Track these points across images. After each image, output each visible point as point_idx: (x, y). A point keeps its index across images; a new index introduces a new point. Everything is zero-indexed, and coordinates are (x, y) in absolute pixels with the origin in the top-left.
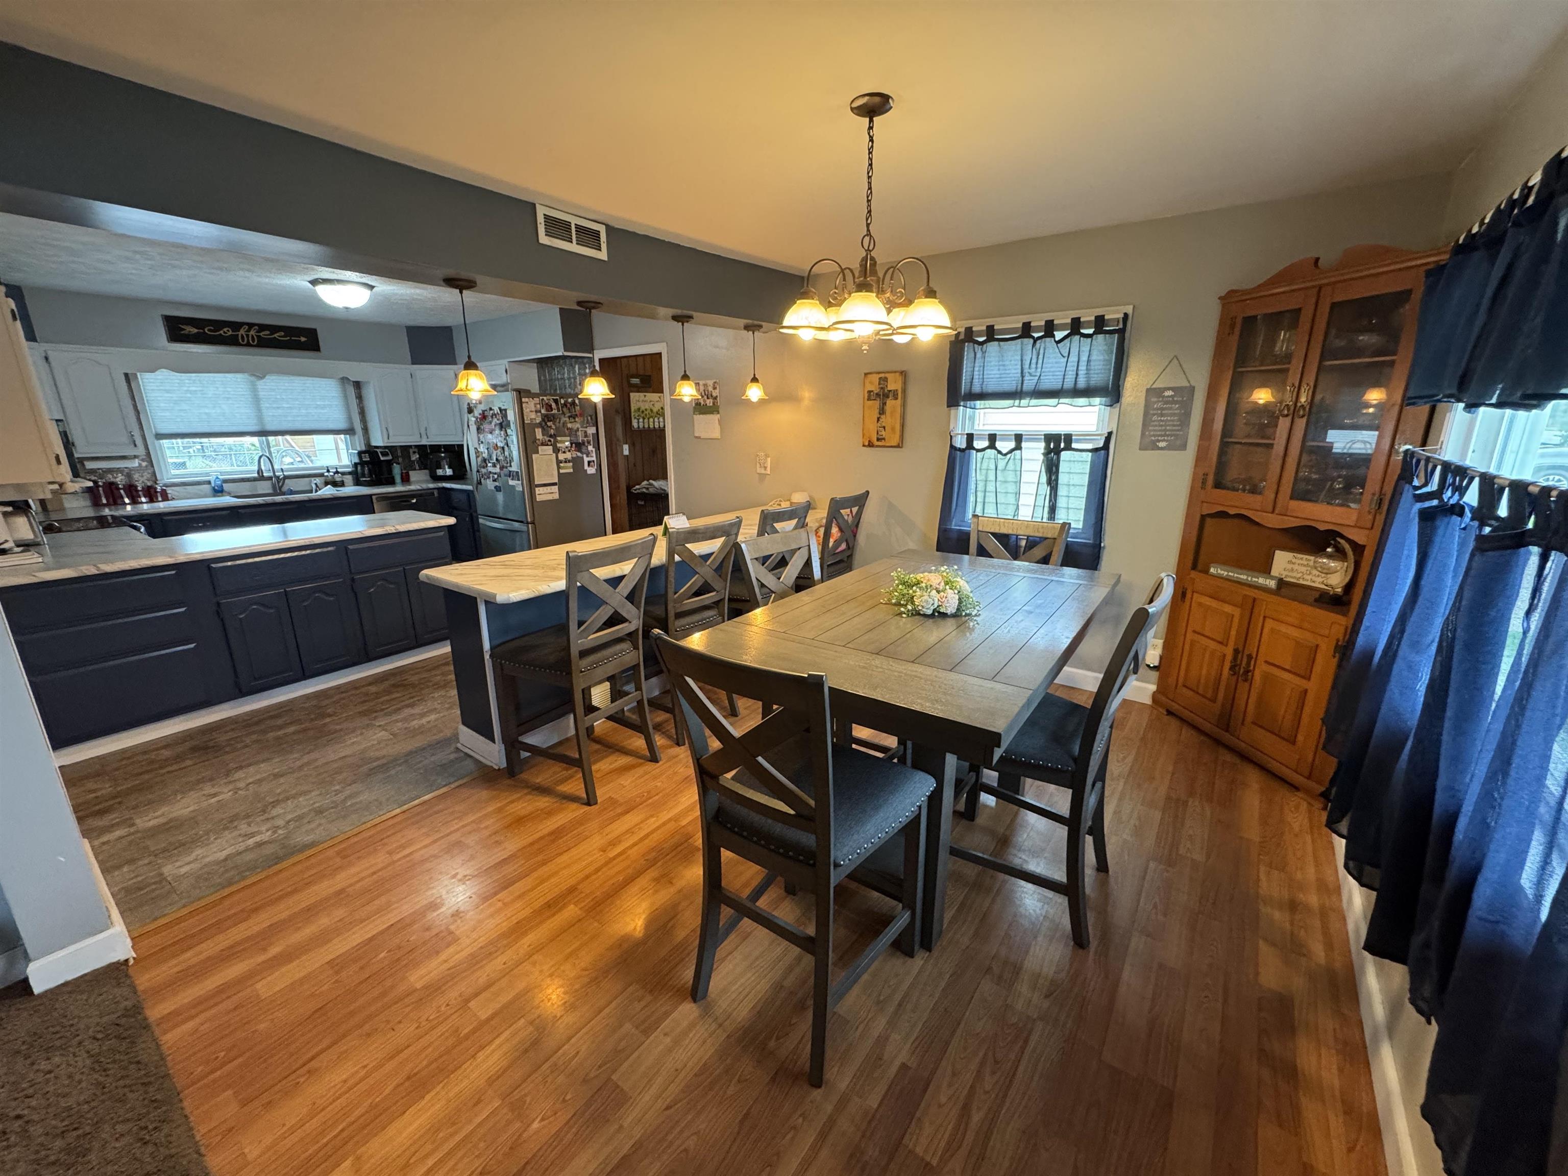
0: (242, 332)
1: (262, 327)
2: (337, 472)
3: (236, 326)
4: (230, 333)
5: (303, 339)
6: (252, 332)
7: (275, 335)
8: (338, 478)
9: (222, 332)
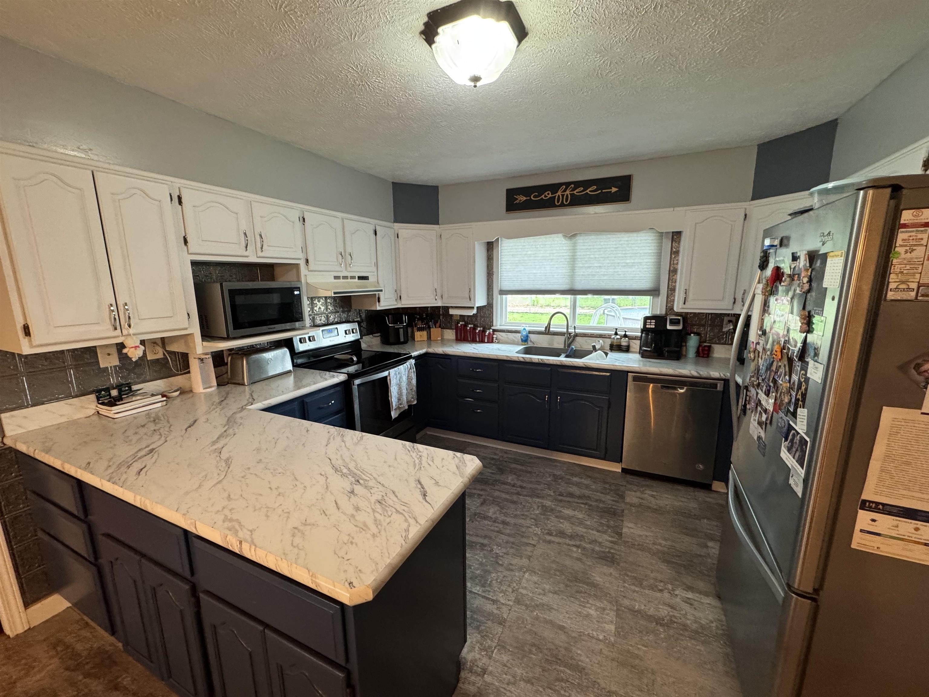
0: (559, 193)
1: (577, 184)
2: (625, 336)
3: (554, 188)
4: (550, 195)
5: (614, 190)
6: (568, 192)
7: (588, 191)
8: (624, 342)
9: (543, 196)
